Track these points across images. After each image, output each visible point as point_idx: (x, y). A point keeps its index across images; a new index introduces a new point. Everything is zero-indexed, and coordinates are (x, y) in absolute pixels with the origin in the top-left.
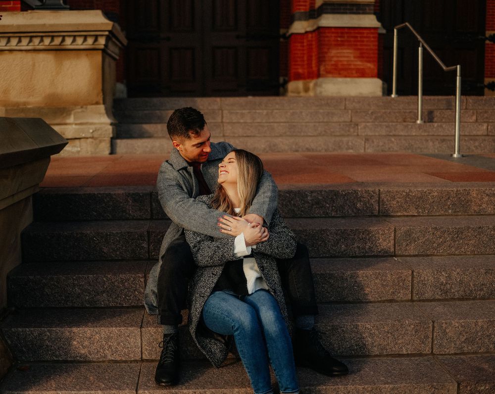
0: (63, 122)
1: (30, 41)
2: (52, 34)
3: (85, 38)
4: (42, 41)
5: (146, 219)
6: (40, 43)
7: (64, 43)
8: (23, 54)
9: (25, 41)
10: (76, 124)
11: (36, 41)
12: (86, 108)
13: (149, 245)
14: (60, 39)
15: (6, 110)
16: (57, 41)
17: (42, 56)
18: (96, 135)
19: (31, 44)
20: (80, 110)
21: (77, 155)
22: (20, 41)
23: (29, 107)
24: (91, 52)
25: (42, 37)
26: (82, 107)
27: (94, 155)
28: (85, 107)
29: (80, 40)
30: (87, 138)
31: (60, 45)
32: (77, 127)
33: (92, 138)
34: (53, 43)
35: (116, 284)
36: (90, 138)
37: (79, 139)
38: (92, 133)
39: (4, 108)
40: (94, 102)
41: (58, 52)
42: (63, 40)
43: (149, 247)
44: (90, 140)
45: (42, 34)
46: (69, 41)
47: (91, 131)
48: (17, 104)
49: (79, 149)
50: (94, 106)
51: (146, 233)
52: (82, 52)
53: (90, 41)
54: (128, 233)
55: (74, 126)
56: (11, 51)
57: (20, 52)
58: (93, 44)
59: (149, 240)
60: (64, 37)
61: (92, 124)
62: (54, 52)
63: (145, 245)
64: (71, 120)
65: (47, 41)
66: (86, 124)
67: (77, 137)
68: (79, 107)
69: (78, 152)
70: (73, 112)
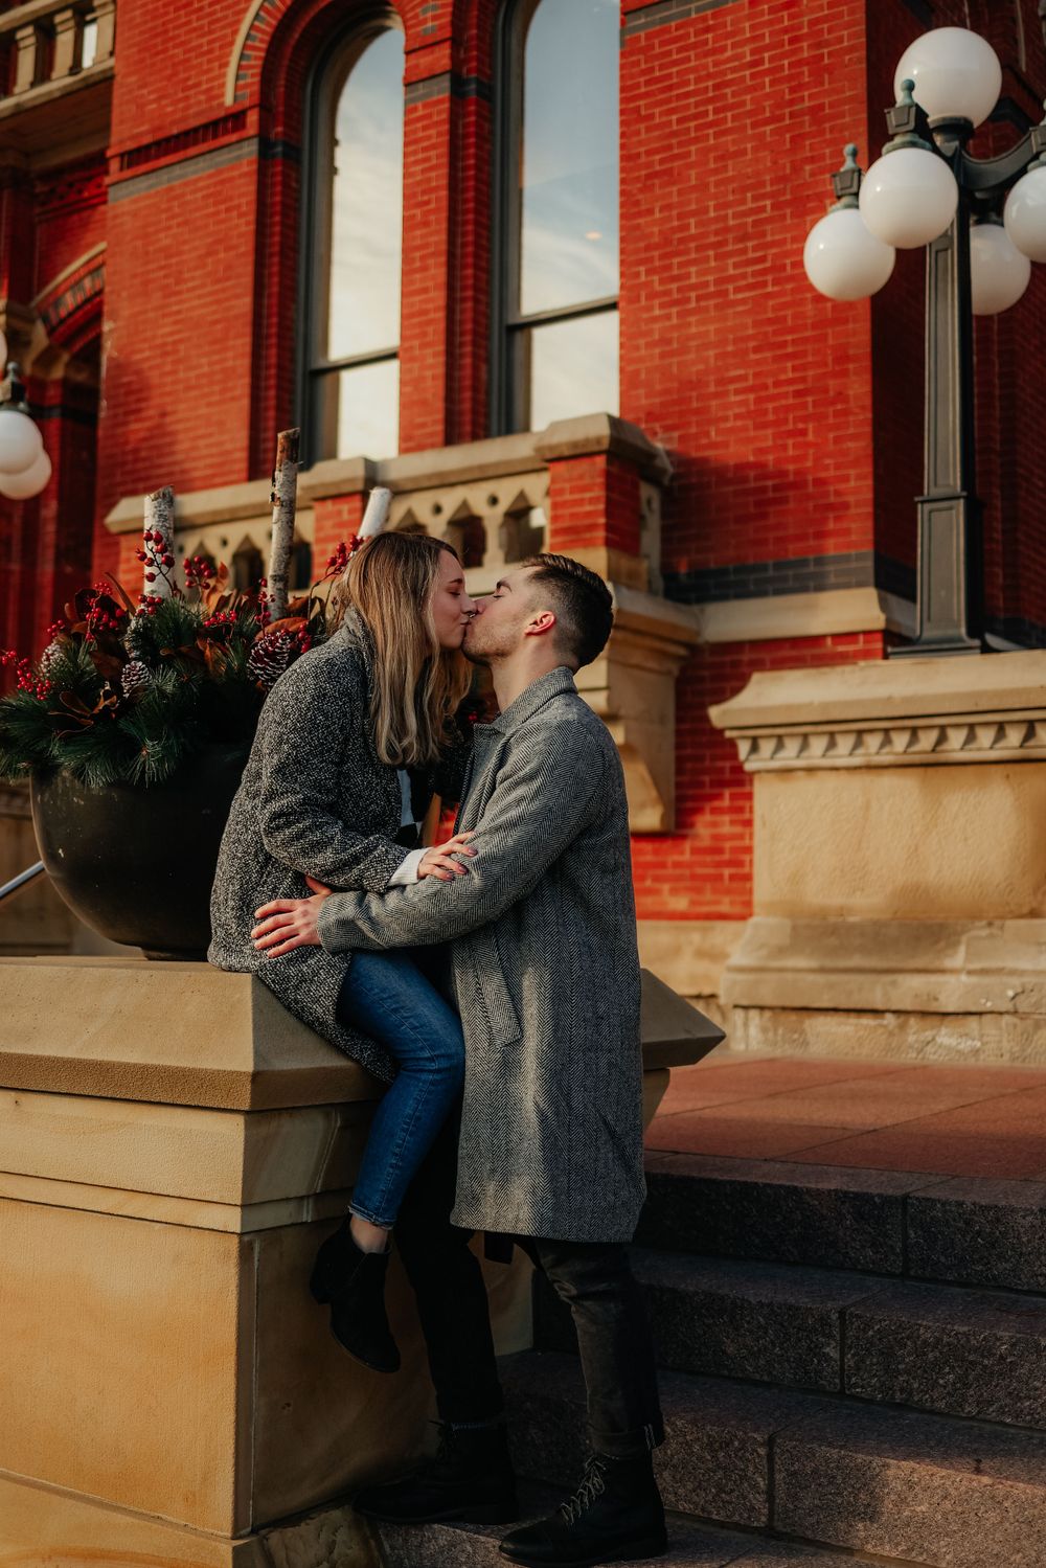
0: (937, 964)
1: (858, 744)
2: (912, 723)
3: (1001, 729)
4: (887, 741)
6: (882, 746)
7: (945, 746)
9: (845, 743)
10: (970, 973)
11: (873, 742)
12: (1002, 928)
14: (934, 735)
15: (794, 928)
16: (927, 740)
17: (888, 782)
18: (1024, 1005)
19: (860, 751)
20: (984, 933)
21: (972, 1061)
22: (832, 744)
23: (852, 919)
24: (1017, 767)
25: (886, 731)
26: (990, 924)
27: (1018, 1064)
28: (998, 923)
29: (985, 737)
30: (1001, 1013)
31: (933, 751)
32: (974, 979)
33: (1015, 1013)
34: (916, 748)
36: (1007, 1013)
37: (980, 1014)
38: (1013, 998)
39: (788, 923)
40: (1025, 910)
41: (931, 771)
42: (942, 739)
43: (842, 1360)
44: (1007, 1018)
45: (888, 725)
46: (956, 738)
47: (1011, 993)
48: (822, 913)
49: (979, 1044)
50: (1022, 922)
51: (834, 1316)
52: (994, 768)
53: (1014, 736)
55: (964, 978)
56: (811, 770)
57: (834, 773)
58: (1021, 746)
59: (843, 1336)
60: (943, 728)
61: (1013, 972)
62: (920, 771)
64: (958, 959)
65: (900, 741)
66: (999, 971)
67: (973, 1009)
68: (984, 923)
69: (976, 1052)
70: (964, 938)
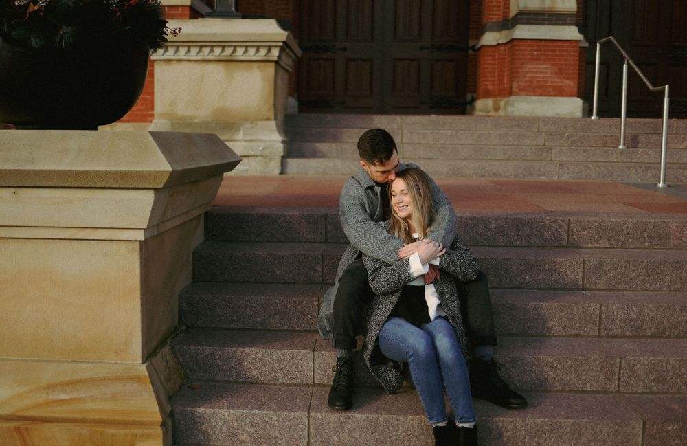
0: (232, 138)
1: (200, 51)
2: (223, 44)
3: (258, 48)
4: (212, 51)
5: (320, 242)
6: (210, 53)
7: (235, 54)
8: (192, 65)
9: (194, 51)
10: (245, 141)
11: (206, 50)
12: (256, 124)
13: (323, 269)
14: (231, 49)
15: (172, 124)
16: (228, 51)
17: (211, 67)
18: (266, 153)
19: (201, 54)
20: (250, 126)
21: (245, 174)
22: (189, 51)
23: (196, 121)
24: (263, 64)
25: (212, 46)
26: (252, 123)
27: (263, 175)
28: (254, 122)
29: (252, 51)
30: (257, 156)
31: (231, 56)
32: (247, 144)
33: (262, 156)
34: (224, 54)
35: (289, 306)
36: (259, 156)
37: (248, 156)
38: (262, 151)
39: (169, 122)
40: (265, 117)
41: (229, 63)
42: (234, 51)
43: (323, 272)
44: (259, 158)
45: (212, 44)
46: (240, 51)
47: (261, 148)
48: (184, 118)
49: (248, 168)
50: (264, 122)
51: (320, 256)
52: (254, 63)
53: (263, 52)
54: (302, 255)
55: (243, 143)
56: (179, 61)
57: (188, 63)
58: (266, 56)
59: (323, 262)
60: (235, 47)
61: (262, 141)
62: (225, 63)
63: (319, 268)
64: (240, 136)
65: (217, 51)
66: (256, 140)
67: (247, 155)
68: (249, 122)
69: (247, 171)
70: (242, 128)
